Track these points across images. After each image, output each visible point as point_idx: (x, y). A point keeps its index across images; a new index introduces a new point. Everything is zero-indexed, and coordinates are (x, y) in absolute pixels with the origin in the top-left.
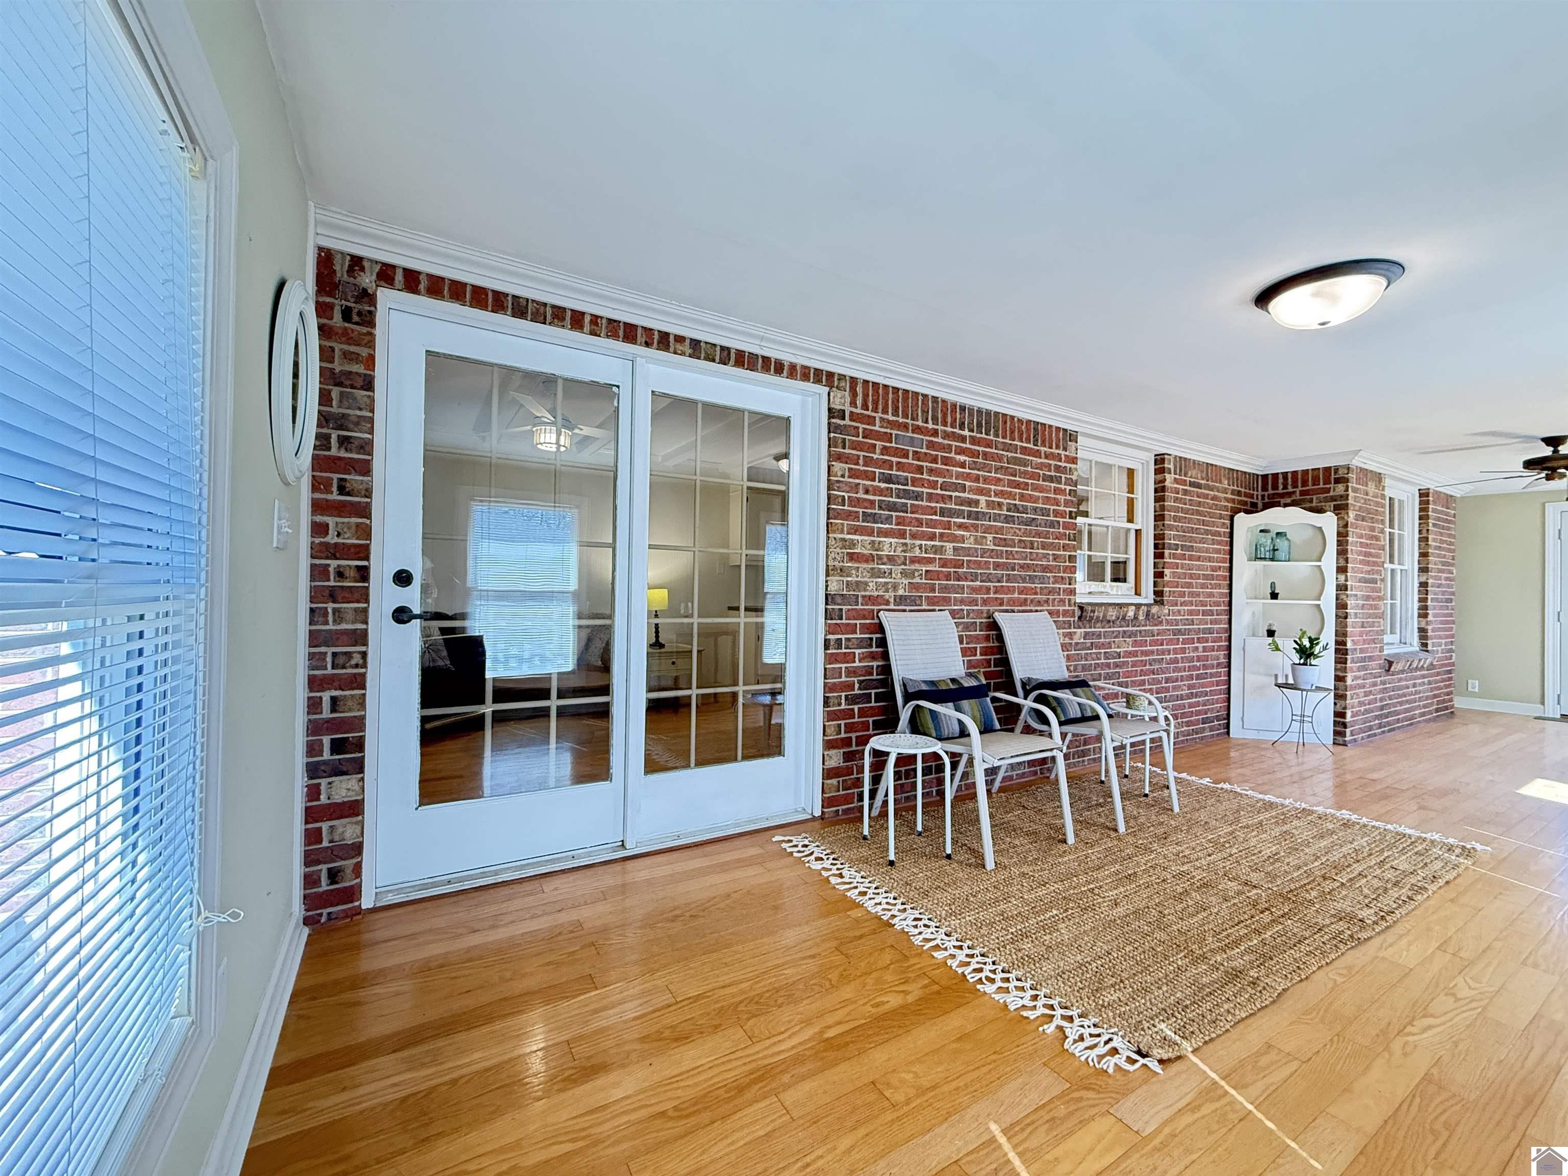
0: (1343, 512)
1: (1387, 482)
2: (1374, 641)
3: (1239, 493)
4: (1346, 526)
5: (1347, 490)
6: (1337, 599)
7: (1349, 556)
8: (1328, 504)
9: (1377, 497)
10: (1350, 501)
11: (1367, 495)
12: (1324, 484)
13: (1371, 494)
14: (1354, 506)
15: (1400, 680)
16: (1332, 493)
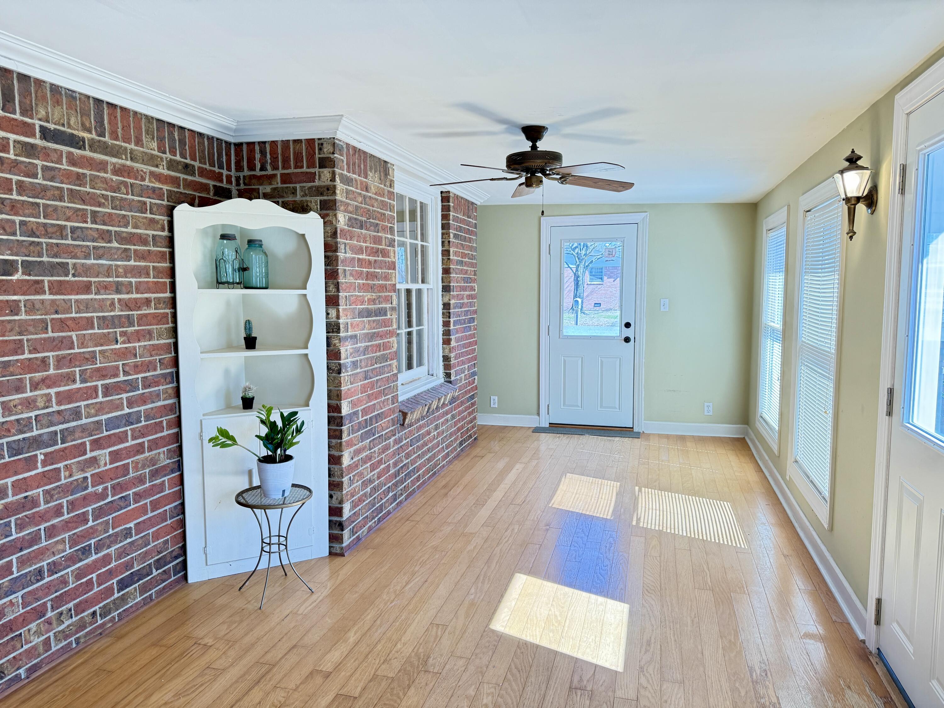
0: (331, 213)
1: (397, 175)
2: (383, 393)
3: (187, 168)
4: (335, 234)
5: (333, 179)
6: (328, 345)
7: (341, 280)
8: (313, 199)
9: (383, 196)
10: (339, 197)
11: (367, 190)
12: (308, 167)
13: (373, 189)
14: (347, 205)
15: (420, 428)
16: (317, 183)
